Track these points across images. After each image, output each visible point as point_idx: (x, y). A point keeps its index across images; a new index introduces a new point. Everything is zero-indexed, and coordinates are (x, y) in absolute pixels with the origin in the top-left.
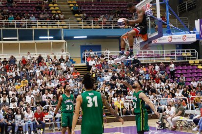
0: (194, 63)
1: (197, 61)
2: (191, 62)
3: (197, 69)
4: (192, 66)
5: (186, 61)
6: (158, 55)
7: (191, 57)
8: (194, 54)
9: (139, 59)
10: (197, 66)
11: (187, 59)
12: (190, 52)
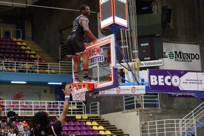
0: (82, 119)
1: (85, 116)
2: (78, 117)
3: (86, 126)
4: (80, 122)
5: (72, 115)
6: (38, 107)
7: (77, 110)
8: (81, 107)
9: (14, 111)
10: (86, 122)
11: (73, 113)
12: (76, 105)
